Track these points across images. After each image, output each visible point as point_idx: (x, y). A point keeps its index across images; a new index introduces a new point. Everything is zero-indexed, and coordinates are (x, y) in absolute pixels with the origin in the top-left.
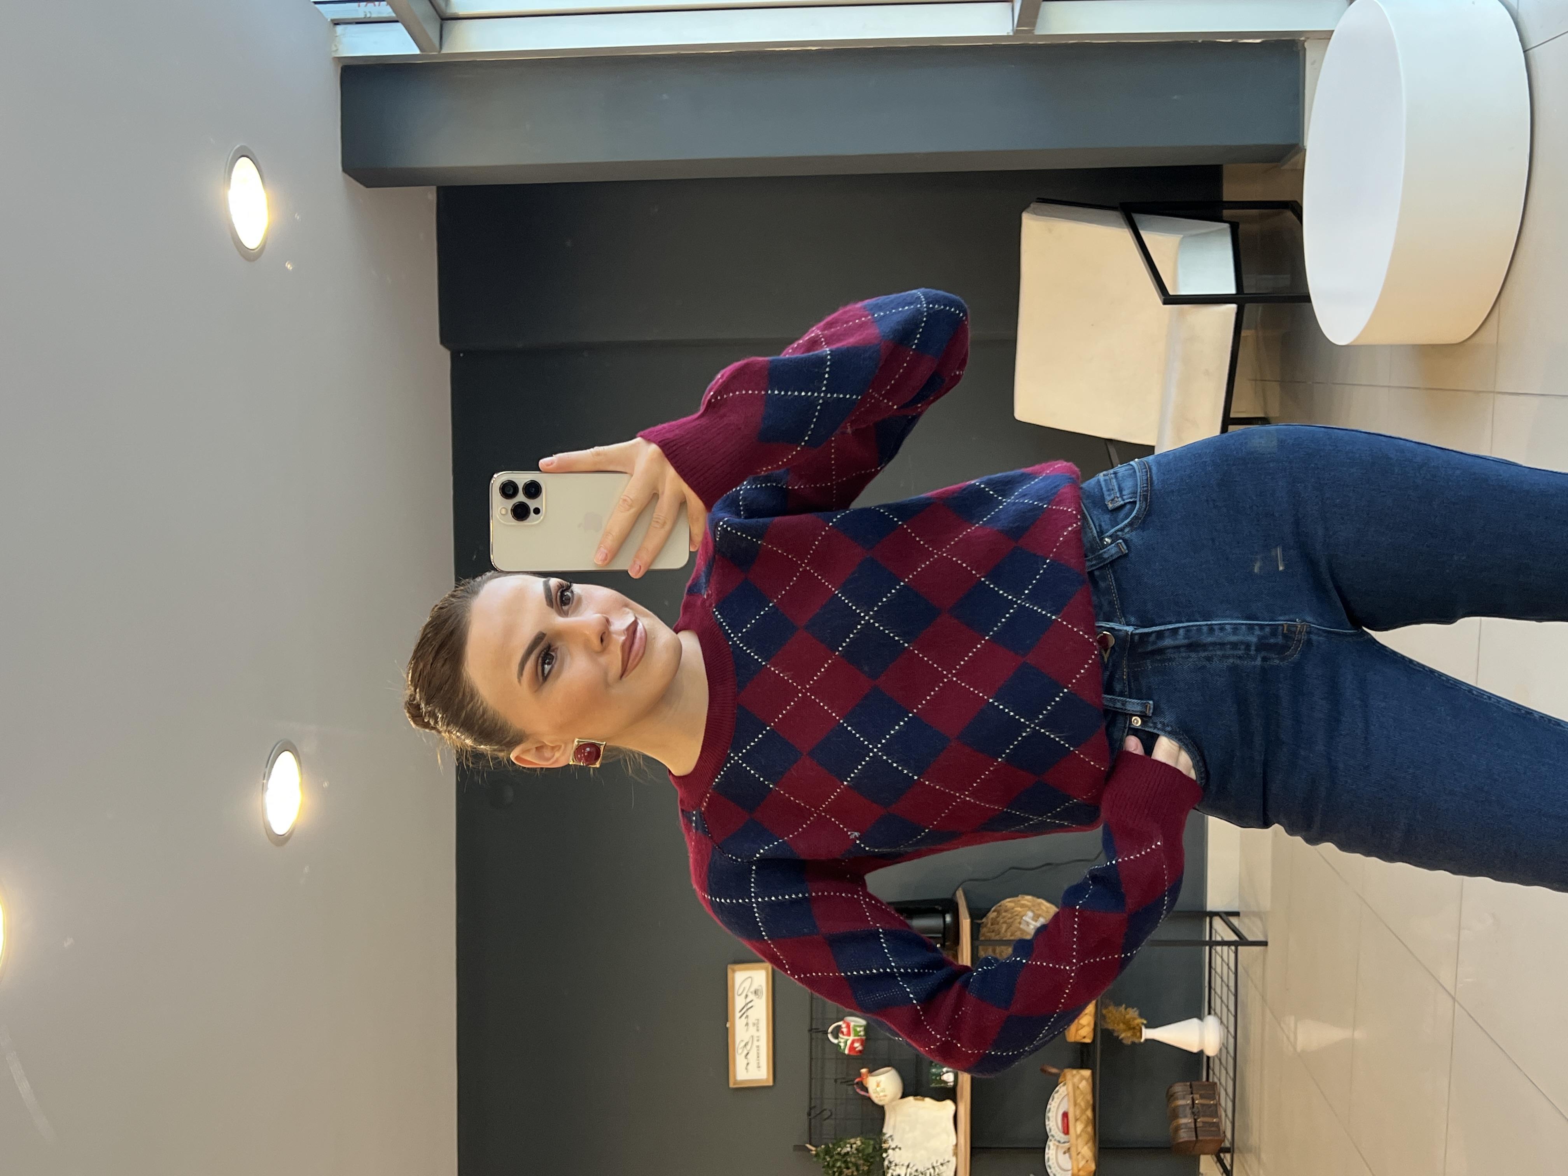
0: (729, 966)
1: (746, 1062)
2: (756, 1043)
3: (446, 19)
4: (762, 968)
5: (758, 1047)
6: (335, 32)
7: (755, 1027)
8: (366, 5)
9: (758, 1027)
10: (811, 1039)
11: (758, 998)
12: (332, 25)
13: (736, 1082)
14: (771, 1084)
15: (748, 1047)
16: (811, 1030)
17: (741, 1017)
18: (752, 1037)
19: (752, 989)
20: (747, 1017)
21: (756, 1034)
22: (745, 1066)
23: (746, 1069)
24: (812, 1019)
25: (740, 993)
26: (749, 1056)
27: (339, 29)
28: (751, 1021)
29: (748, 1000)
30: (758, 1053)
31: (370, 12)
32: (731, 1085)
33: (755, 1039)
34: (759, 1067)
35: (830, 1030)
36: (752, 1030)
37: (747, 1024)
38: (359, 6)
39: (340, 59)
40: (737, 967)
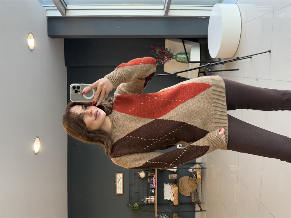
2: (120, 187)
3: (66, 10)
4: (121, 174)
11: (121, 179)
14: (123, 194)
16: (130, 184)
17: (118, 182)
19: (120, 177)
21: (120, 185)
23: (119, 191)
24: (130, 182)
26: (119, 189)
27: (47, 11)
29: (119, 179)
30: (121, 189)
31: (53, 8)
32: (116, 194)
34: (121, 191)
38: (51, 7)
39: (47, 16)
40: (117, 174)
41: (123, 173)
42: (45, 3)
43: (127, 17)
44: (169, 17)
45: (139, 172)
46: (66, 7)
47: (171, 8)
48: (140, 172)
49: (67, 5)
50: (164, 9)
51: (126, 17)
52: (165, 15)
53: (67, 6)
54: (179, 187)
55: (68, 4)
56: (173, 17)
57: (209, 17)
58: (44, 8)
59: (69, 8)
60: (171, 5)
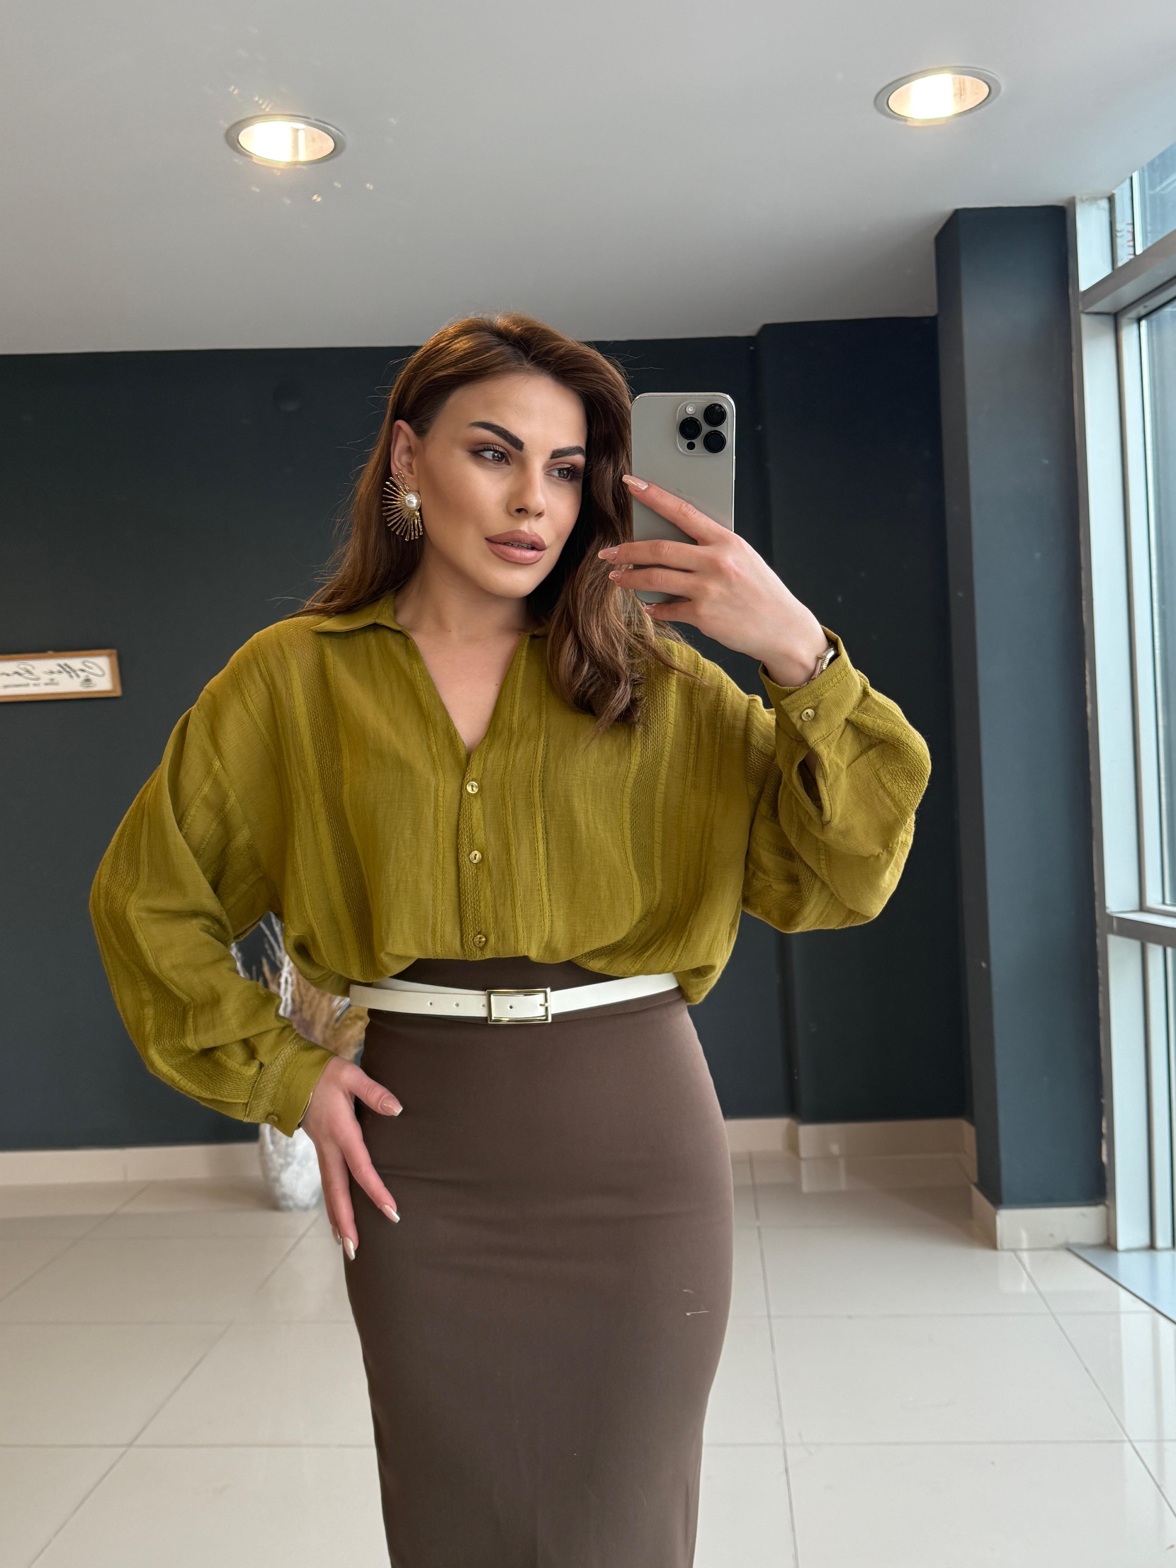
0: (114, 652)
1: (10, 672)
2: (32, 682)
3: (1115, 318)
4: (114, 686)
5: (27, 685)
6: (1101, 198)
7: (48, 682)
8: (1129, 232)
9: (50, 684)
11: (82, 683)
12: (1108, 194)
15: (27, 675)
17: (60, 665)
18: (38, 679)
19: (91, 677)
20: (60, 672)
21: (42, 681)
22: (7, 672)
26: (16, 676)
27: (1104, 204)
28: (56, 676)
29: (79, 673)
30: (20, 685)
31: (1122, 236)
33: (36, 682)
34: (6, 687)
36: (46, 678)
37: (52, 672)
38: (1129, 224)
39: (1072, 203)
40: (115, 659)
41: (118, 693)
42: (1152, 187)
43: (1088, 687)
44: (1098, 941)
46: (1133, 314)
47: (1155, 953)
49: (1144, 323)
50: (1142, 908)
51: (1088, 679)
52: (1111, 918)
53: (1139, 320)
55: (1150, 328)
56: (1100, 964)
57: (1108, 1185)
58: (1123, 181)
59: (1129, 334)
60: (1169, 951)
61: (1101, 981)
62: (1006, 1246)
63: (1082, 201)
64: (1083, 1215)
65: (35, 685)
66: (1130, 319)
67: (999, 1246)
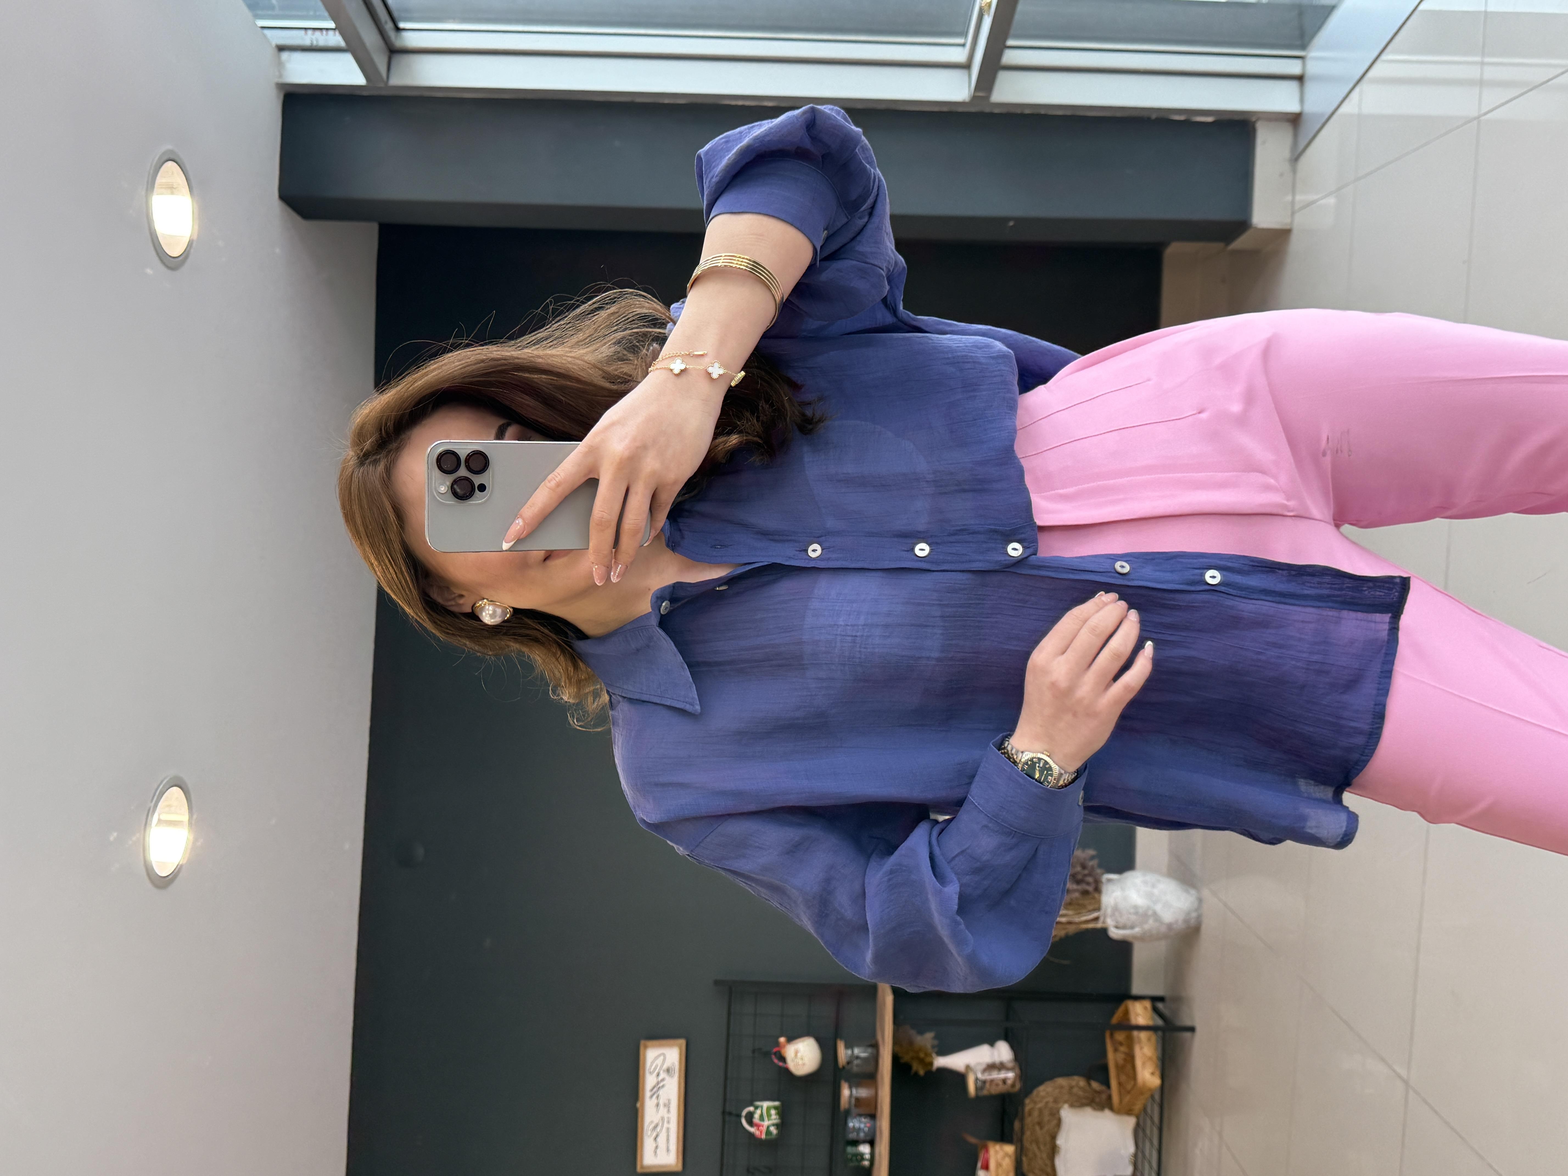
0: (642, 1042)
1: (654, 1145)
2: (666, 1125)
3: (394, 52)
4: (675, 1045)
5: (668, 1129)
6: (279, 58)
7: (666, 1110)
9: (669, 1107)
10: (724, 1121)
11: (670, 1076)
12: (276, 50)
13: (642, 1167)
14: (679, 1168)
15: (658, 1129)
16: (724, 1113)
17: (651, 1097)
18: (663, 1119)
19: (665, 1067)
20: (658, 1097)
21: (666, 1116)
22: (653, 1148)
23: (655, 1152)
24: (725, 1100)
25: (651, 1071)
26: (658, 1139)
27: (285, 55)
28: (662, 1101)
29: (660, 1078)
30: (668, 1136)
31: (317, 41)
32: (639, 1169)
33: (666, 1120)
34: (668, 1150)
35: (744, 1113)
36: (663, 1111)
37: (658, 1105)
38: (306, 33)
39: (282, 86)
40: (649, 1043)
41: (682, 1042)
42: (272, 8)
43: (748, 102)
44: (997, 111)
45: (782, 1040)
46: (392, 34)
47: (1010, 57)
48: (791, 1039)
49: (402, 25)
50: (966, 66)
51: (740, 103)
52: (974, 98)
53: (398, 29)
54: (1026, 1144)
55: (406, 20)
56: (1019, 111)
57: (1236, 118)
58: (265, 36)
59: (411, 40)
60: (1010, 42)
61: (1035, 111)
62: (1288, 220)
63: (281, 76)
64: (1264, 143)
65: (668, 1122)
66: (396, 37)
67: (1288, 227)
